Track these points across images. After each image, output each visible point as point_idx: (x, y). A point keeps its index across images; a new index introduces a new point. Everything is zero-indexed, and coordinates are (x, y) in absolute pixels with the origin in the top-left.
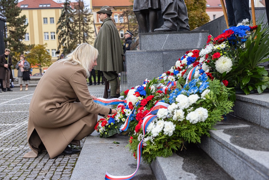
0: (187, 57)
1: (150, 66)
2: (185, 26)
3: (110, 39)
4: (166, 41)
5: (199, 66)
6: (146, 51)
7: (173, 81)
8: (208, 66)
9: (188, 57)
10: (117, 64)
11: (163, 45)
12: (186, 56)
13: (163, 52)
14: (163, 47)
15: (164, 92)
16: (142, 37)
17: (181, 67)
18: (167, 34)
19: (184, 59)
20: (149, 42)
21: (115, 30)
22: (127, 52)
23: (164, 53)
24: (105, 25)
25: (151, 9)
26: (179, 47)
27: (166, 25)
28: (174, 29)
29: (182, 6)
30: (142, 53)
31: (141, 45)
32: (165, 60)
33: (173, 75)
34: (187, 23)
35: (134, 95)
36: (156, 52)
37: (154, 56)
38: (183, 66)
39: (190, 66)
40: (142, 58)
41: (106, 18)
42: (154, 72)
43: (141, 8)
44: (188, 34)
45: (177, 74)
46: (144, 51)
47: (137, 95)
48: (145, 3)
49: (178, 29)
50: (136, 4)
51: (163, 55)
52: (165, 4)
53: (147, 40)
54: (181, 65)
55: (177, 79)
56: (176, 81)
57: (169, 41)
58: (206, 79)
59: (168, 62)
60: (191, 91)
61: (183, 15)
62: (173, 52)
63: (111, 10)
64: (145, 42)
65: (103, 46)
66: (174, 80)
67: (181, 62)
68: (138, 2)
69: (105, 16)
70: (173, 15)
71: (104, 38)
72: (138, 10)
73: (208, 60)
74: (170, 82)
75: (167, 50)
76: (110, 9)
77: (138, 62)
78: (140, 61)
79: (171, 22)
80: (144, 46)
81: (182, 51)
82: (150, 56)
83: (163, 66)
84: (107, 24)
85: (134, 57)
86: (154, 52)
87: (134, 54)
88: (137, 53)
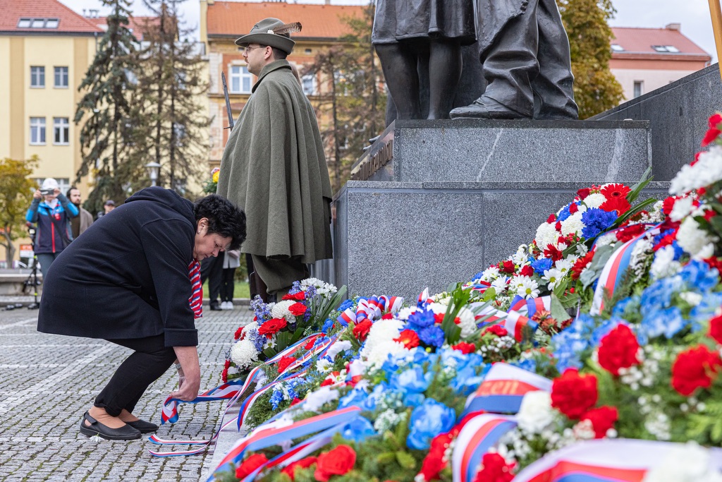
0: (582, 209)
1: (435, 241)
2: (560, 103)
3: (283, 139)
4: (492, 153)
5: (646, 238)
6: (420, 187)
7: (528, 296)
8: (703, 233)
9: (588, 209)
10: (309, 229)
11: (483, 169)
12: (579, 207)
13: (485, 193)
14: (480, 176)
15: (512, 331)
16: (407, 134)
17: (562, 247)
18: (498, 127)
19: (571, 217)
20: (429, 154)
21: (303, 107)
22: (352, 186)
23: (489, 195)
24: (266, 88)
25: (439, 38)
26: (542, 177)
27: (493, 97)
28: (521, 110)
29: (551, 31)
30: (407, 191)
31: (400, 163)
32: (489, 221)
33: (530, 275)
34: (569, 93)
35: (395, 340)
36: (456, 189)
37: (452, 205)
38: (569, 241)
39: (603, 241)
40: (407, 209)
41: (270, 62)
42: (448, 264)
43: (402, 31)
44: (574, 132)
45: (545, 272)
46: (414, 187)
47: (407, 341)
48: (417, 15)
49: (537, 111)
50: (384, 18)
51: (484, 203)
52: (492, 19)
53: (424, 145)
54: (561, 240)
55: (544, 291)
56: (540, 295)
57: (505, 153)
58: (709, 281)
59: (501, 229)
60: (654, 327)
61: (556, 65)
62: (522, 192)
63: (287, 35)
64: (417, 153)
65: (256, 162)
66: (535, 294)
67: (558, 228)
68: (390, 10)
69: (267, 56)
70: (520, 62)
71: (259, 132)
72: (390, 39)
73: (706, 211)
74: (520, 302)
75: (497, 184)
76: (286, 29)
77: (390, 224)
78: (396, 220)
79: (512, 85)
80: (410, 168)
81: (552, 192)
82: (435, 204)
83: (481, 244)
84: (272, 84)
85: (376, 207)
86: (452, 192)
87: (375, 194)
88: (388, 191)
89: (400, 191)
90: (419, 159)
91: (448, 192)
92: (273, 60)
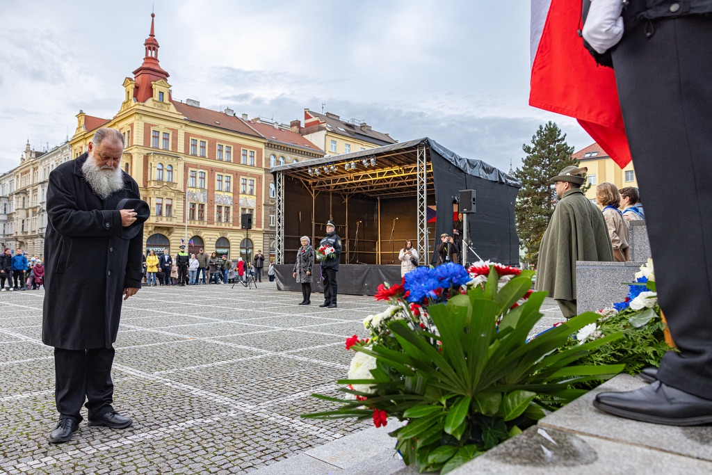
30: (614, 268)
40: (614, 278)
41: (567, 190)
69: (566, 187)
76: (578, 171)
77: (602, 287)
78: (607, 285)
85: (593, 276)
87: (593, 269)
88: (601, 268)
89: (609, 267)
92: (570, 189)
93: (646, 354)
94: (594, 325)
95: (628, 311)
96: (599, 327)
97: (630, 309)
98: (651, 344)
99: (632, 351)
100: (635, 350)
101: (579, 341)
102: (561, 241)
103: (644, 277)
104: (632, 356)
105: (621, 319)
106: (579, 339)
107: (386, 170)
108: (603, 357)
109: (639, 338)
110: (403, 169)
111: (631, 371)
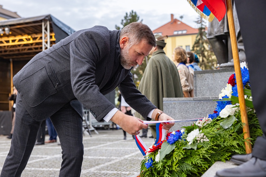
6: (192, 99)
16: (198, 76)
20: (208, 84)
22: (165, 100)
30: (186, 102)
31: (196, 88)
37: (205, 107)
40: (187, 109)
41: (155, 51)
46: (190, 99)
48: (220, 26)
50: (210, 28)
53: (205, 80)
64: (203, 84)
69: (155, 49)
72: (212, 37)
78: (182, 113)
80: (200, 90)
82: (198, 106)
85: (174, 108)
86: (205, 101)
87: (174, 103)
88: (179, 102)
89: (184, 102)
90: (204, 86)
91: (204, 101)
92: (157, 50)
93: (233, 146)
94: (198, 130)
95: (219, 119)
96: (201, 131)
97: (220, 117)
98: (235, 139)
99: (224, 145)
100: (225, 144)
101: (188, 142)
102: (152, 85)
103: (226, 96)
104: (223, 148)
105: (214, 125)
106: (188, 140)
107: (18, 38)
108: (205, 151)
109: (228, 136)
110: (32, 37)
111: (223, 159)
